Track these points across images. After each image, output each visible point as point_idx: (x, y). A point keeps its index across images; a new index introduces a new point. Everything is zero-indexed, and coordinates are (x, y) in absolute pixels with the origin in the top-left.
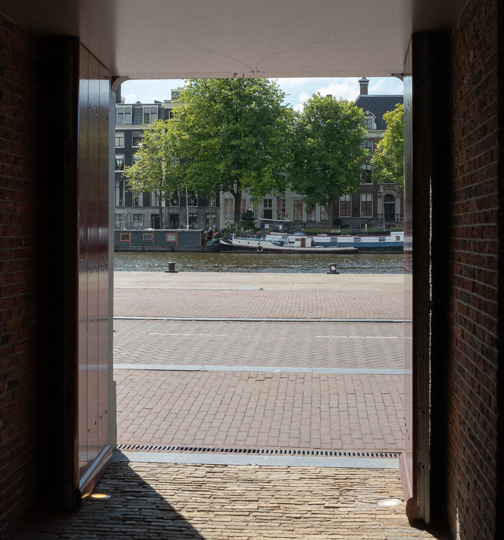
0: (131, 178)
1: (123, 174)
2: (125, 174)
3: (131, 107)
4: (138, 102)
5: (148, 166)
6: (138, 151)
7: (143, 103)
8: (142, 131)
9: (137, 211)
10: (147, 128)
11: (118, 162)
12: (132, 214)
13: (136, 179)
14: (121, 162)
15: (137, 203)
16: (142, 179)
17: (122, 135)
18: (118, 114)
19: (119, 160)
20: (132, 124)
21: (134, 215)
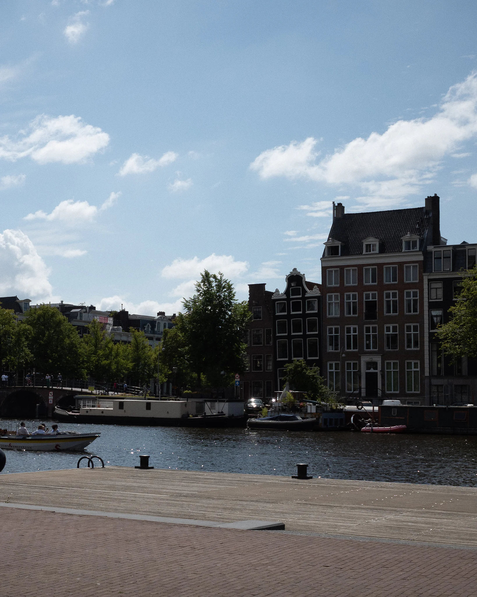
0: (446, 339)
1: (436, 334)
2: (438, 335)
3: (451, 249)
4: (464, 242)
5: (468, 323)
6: (456, 304)
7: (470, 243)
8: (461, 278)
9: (460, 382)
10: (466, 275)
11: (435, 319)
12: (453, 386)
13: (453, 341)
14: (439, 319)
15: (460, 371)
16: (460, 340)
17: (440, 285)
18: (435, 258)
19: (437, 316)
20: (453, 271)
21: (456, 386)
